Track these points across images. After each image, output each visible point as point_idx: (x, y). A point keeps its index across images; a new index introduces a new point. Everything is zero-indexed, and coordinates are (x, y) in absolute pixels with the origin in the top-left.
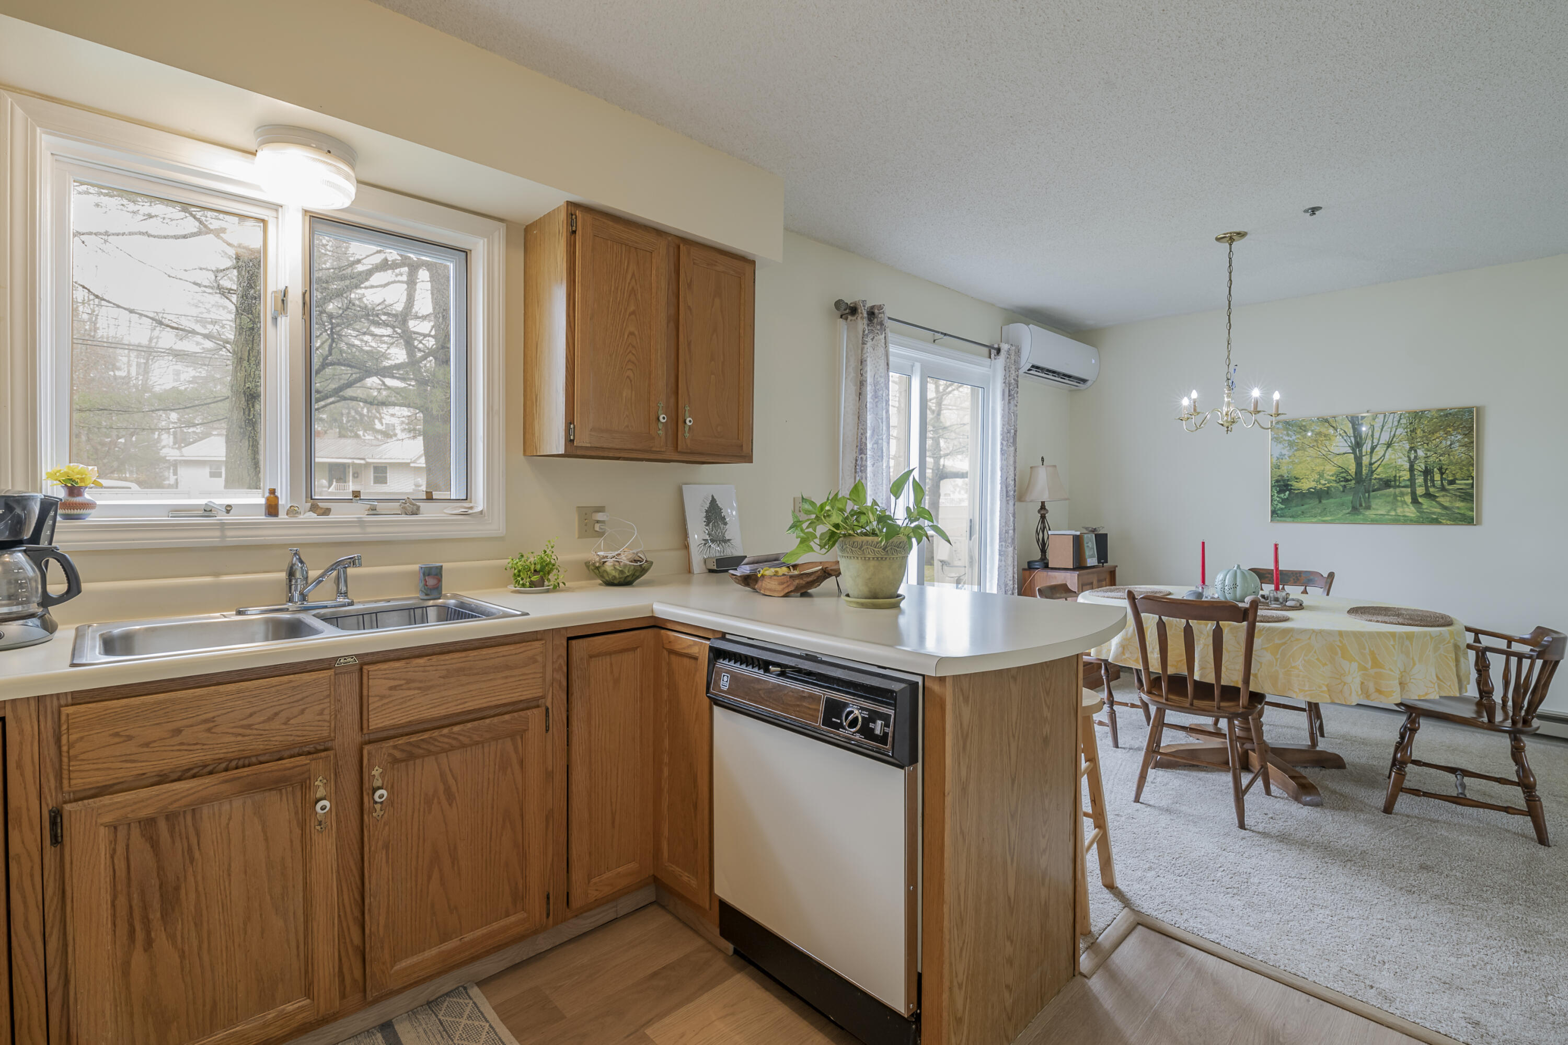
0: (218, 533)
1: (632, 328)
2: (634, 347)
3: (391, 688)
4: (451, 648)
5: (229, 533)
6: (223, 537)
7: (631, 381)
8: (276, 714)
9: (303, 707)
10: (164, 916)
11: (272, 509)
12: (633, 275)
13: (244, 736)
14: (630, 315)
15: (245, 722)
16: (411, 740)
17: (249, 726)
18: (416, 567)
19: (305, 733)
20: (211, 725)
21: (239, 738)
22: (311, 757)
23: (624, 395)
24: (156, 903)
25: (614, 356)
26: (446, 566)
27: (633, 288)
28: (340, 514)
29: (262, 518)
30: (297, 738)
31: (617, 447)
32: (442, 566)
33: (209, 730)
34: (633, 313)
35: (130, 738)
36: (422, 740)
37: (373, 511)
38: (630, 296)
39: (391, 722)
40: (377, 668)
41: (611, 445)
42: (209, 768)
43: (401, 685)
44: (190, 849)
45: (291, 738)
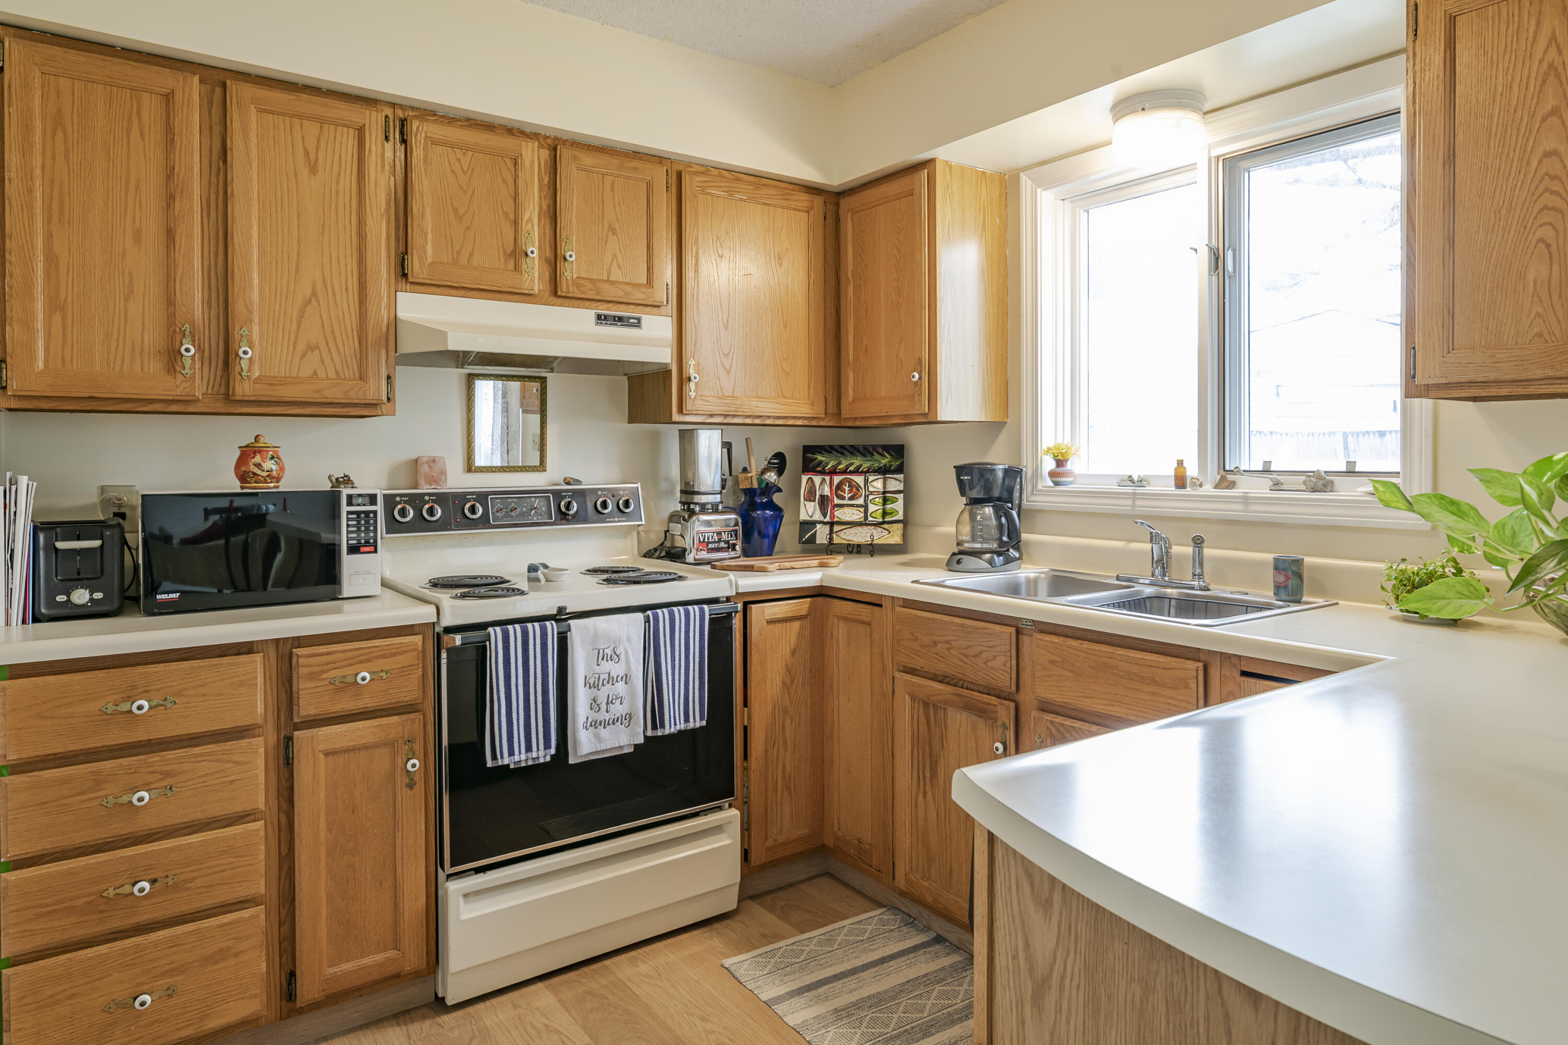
0: (1130, 502)
1: (1549, 144)
2: (1554, 178)
3: (1052, 662)
4: (1108, 640)
5: (1138, 503)
6: (1134, 506)
7: (1548, 246)
8: (981, 653)
9: (995, 654)
10: (931, 779)
11: (1181, 481)
12: (1553, 38)
13: (964, 663)
14: (1544, 119)
15: (964, 652)
16: (1065, 723)
17: (967, 656)
18: (1270, 557)
19: (996, 678)
20: (949, 646)
21: (962, 664)
22: (999, 700)
23: (1531, 277)
24: (928, 769)
25: (1504, 212)
26: (1307, 560)
27: (1551, 66)
28: (1245, 487)
29: (1171, 488)
30: (991, 680)
31: (1509, 377)
32: (1303, 559)
33: (948, 649)
34: (1555, 112)
35: (917, 639)
36: (1072, 727)
37: (1277, 486)
38: (1544, 82)
39: (1051, 696)
40: (1041, 637)
41: (1492, 376)
42: (947, 680)
43: (1058, 662)
44: (942, 737)
45: (988, 678)
